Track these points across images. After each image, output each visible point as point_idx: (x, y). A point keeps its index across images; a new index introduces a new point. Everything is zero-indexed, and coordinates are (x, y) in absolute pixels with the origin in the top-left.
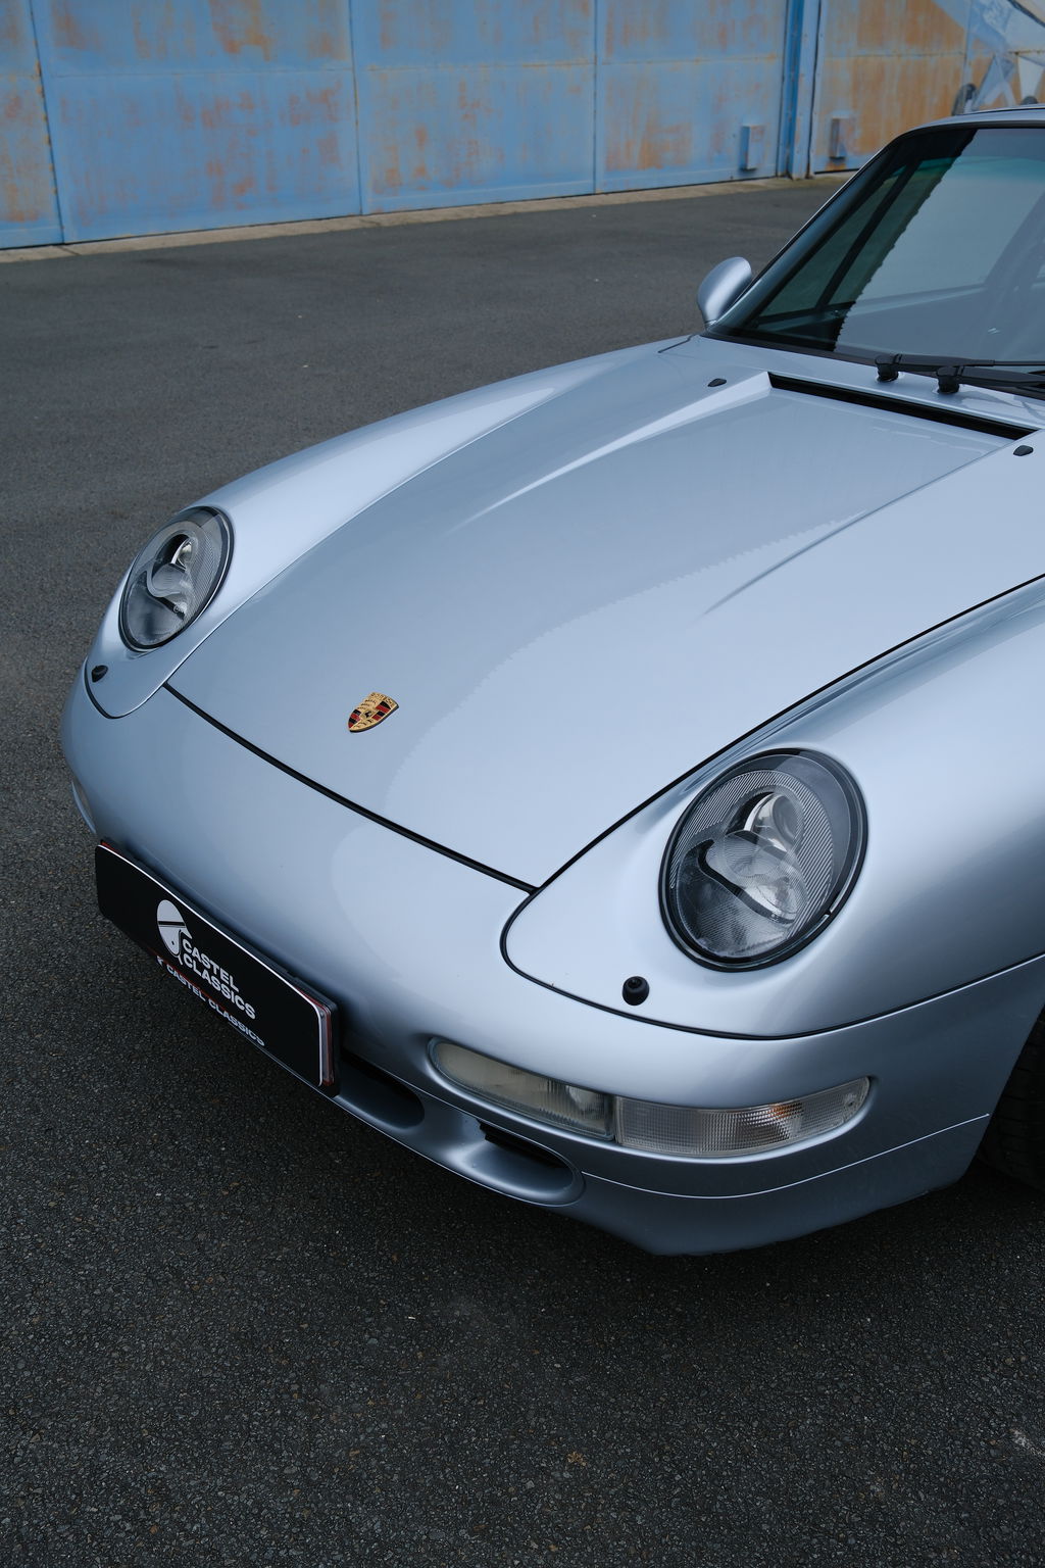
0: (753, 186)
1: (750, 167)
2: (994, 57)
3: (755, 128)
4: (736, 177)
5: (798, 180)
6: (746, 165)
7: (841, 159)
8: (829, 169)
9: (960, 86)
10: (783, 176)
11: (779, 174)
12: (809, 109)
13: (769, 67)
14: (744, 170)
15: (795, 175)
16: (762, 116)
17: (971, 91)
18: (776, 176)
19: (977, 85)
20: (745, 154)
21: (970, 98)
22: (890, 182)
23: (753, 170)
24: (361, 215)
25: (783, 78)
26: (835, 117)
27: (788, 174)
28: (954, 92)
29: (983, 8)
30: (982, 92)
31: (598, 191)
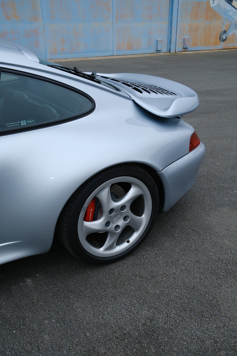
0: (158, 54)
1: (158, 50)
2: (232, 23)
3: (159, 40)
5: (173, 53)
6: (157, 49)
7: (186, 48)
8: (183, 51)
9: (222, 30)
10: (169, 52)
11: (168, 51)
12: (175, 36)
13: (165, 25)
14: (157, 50)
15: (171, 52)
16: (163, 37)
17: (225, 32)
18: (167, 52)
19: (227, 30)
20: (157, 46)
21: (225, 33)
23: (160, 51)
25: (168, 28)
26: (184, 38)
27: (170, 52)
28: (220, 32)
29: (228, 11)
30: (228, 32)
31: (114, 55)
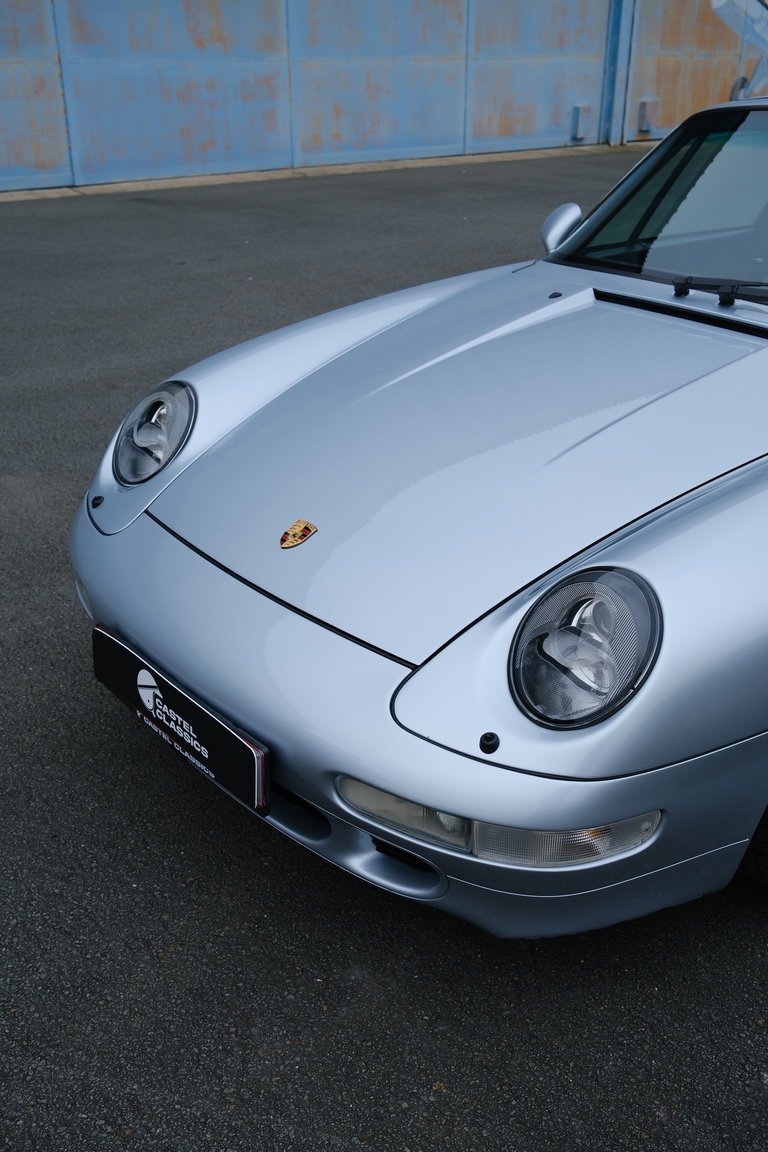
0: (581, 151)
1: (579, 136)
2: (761, 58)
3: (583, 108)
4: (569, 144)
5: (615, 146)
6: (576, 134)
7: (647, 132)
8: (638, 138)
9: (736, 79)
10: (603, 143)
11: (601, 142)
12: (623, 97)
13: (596, 64)
14: (575, 139)
15: (612, 143)
16: (588, 99)
17: (744, 83)
18: (599, 143)
19: (748, 78)
20: (575, 126)
21: (743, 88)
22: (686, 149)
23: (581, 139)
24: (292, 168)
25: (605, 72)
26: (643, 100)
27: (607, 142)
28: (731, 83)
29: (754, 21)
30: (752, 84)
31: (467, 152)
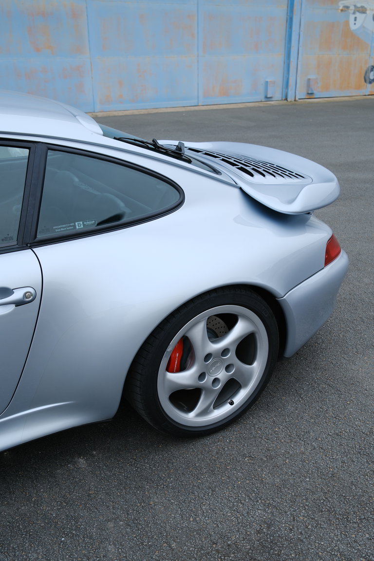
1: (268, 96)
3: (271, 81)
4: (263, 100)
5: (291, 101)
7: (312, 94)
8: (307, 97)
9: (367, 66)
10: (284, 100)
11: (283, 99)
12: (295, 75)
13: (278, 58)
14: (266, 97)
15: (289, 100)
16: (276, 77)
17: (373, 68)
18: (282, 100)
20: (266, 91)
21: (373, 71)
23: (271, 97)
24: (94, 112)
25: (284, 63)
26: (309, 77)
27: (286, 99)
28: (365, 69)
31: (200, 104)
